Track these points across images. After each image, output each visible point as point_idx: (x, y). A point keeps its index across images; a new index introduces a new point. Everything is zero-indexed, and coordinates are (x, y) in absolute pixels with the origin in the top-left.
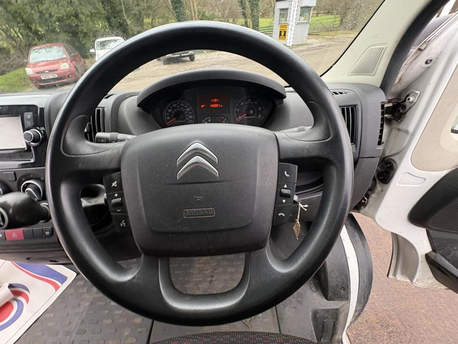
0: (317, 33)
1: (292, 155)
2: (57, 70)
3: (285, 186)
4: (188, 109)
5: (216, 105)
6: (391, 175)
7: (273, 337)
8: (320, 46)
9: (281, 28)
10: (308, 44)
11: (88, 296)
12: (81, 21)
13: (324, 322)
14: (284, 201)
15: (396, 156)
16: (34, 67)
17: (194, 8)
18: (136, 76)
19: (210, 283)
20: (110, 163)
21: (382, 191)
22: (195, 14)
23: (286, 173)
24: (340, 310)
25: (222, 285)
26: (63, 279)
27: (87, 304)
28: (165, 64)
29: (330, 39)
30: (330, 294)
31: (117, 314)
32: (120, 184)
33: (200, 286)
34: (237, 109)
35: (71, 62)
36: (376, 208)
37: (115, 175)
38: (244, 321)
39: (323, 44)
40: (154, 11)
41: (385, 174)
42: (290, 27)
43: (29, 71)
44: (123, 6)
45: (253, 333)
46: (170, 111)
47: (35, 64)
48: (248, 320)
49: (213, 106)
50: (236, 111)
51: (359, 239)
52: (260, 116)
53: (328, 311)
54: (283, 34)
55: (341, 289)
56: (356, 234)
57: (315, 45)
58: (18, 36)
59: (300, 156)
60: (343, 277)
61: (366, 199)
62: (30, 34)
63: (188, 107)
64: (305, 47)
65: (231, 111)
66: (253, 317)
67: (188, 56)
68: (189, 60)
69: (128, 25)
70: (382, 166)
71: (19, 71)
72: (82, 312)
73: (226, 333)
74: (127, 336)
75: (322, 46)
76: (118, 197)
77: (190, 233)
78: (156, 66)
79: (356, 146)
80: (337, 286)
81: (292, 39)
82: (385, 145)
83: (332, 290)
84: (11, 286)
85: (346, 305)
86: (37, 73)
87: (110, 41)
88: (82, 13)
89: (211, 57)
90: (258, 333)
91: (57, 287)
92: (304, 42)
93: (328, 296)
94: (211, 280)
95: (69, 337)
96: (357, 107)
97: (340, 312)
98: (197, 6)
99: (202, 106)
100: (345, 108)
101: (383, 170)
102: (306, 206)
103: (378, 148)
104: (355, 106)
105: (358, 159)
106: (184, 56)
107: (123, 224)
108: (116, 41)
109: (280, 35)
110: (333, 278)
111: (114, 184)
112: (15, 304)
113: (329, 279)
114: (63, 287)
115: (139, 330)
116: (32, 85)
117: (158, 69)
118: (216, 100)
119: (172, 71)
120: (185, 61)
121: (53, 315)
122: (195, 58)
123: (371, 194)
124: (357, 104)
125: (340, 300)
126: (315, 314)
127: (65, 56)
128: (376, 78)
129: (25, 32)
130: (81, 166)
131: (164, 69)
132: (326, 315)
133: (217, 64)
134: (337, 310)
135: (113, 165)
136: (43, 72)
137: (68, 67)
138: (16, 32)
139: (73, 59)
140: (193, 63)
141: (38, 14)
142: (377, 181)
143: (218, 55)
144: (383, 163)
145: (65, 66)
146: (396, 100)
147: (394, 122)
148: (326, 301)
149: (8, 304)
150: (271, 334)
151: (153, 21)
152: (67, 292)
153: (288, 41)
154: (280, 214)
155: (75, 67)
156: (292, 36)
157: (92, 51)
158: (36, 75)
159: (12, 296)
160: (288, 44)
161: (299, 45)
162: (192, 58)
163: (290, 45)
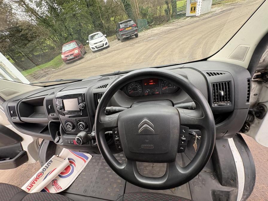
0: (219, 3)
1: (186, 123)
2: (73, 54)
3: (183, 136)
4: (138, 86)
5: (152, 83)
6: (264, 114)
7: (184, 200)
8: (222, 11)
9: (192, 6)
10: (212, 12)
11: (97, 167)
12: (82, 27)
13: (220, 198)
14: (183, 143)
15: (267, 103)
16: (64, 54)
17: (136, 6)
18: (108, 51)
19: (152, 167)
20: (114, 124)
21: (259, 123)
22: (137, 10)
23: (183, 130)
24: (231, 192)
25: (158, 169)
26: (87, 158)
27: (98, 170)
28: (122, 42)
29: (230, 5)
30: (223, 182)
31: (110, 177)
32: (118, 132)
33: (147, 168)
34: (162, 84)
35: (79, 49)
36: (256, 133)
37: (116, 129)
38: (171, 189)
39: (224, 9)
40: (115, 13)
41: (260, 113)
42: (198, 3)
43: (63, 56)
44: (100, 14)
45: (174, 196)
46: (130, 87)
47: (64, 53)
48: (173, 189)
49: (150, 84)
50: (162, 85)
51: (244, 151)
52: (175, 87)
53: (222, 192)
54: (193, 9)
55: (231, 180)
56: (243, 148)
57: (217, 12)
58: (57, 40)
59: (190, 124)
60: (232, 173)
61: (248, 127)
62: (61, 38)
63: (139, 85)
64: (210, 15)
65: (160, 85)
66: (176, 188)
67: (134, 35)
68: (135, 37)
69: (103, 24)
70: (257, 108)
71: (58, 57)
72: (96, 174)
73: (160, 194)
74: (115, 188)
75: (223, 11)
76: (117, 137)
77: (144, 154)
78: (118, 44)
79: (232, 103)
80: (228, 178)
81: (200, 11)
82: (259, 96)
83: (225, 180)
84: (69, 159)
85: (235, 190)
86: (66, 57)
87: (95, 35)
88: (82, 23)
89: (147, 33)
90: (176, 196)
91: (85, 162)
92: (209, 11)
93: (222, 183)
94: (153, 166)
95: (92, 184)
96: (231, 82)
97: (231, 194)
98: (139, 4)
99: (145, 84)
100: (224, 83)
101: (258, 111)
102: (200, 137)
103: (247, 104)
104: (230, 81)
105: (234, 110)
106: (132, 36)
107: (120, 147)
108: (98, 34)
109: (191, 10)
110: (225, 173)
111: (116, 132)
112: (71, 167)
113: (223, 173)
114: (88, 161)
115: (120, 185)
116: (64, 63)
117: (119, 46)
118: (152, 81)
119: (126, 45)
120: (133, 38)
121: (85, 173)
122: (138, 36)
123: (251, 124)
124: (231, 81)
125: (231, 187)
126: (214, 192)
127: (76, 47)
128: (245, 63)
129: (59, 37)
130: (105, 126)
131: (122, 45)
132: (221, 194)
133: (151, 37)
134: (228, 192)
135: (115, 125)
136: (68, 56)
137: (78, 52)
138: (56, 38)
139: (80, 47)
140: (137, 38)
141: (64, 28)
142: (255, 117)
143: (152, 31)
144: (258, 107)
145: (76, 52)
146: (263, 71)
147: (263, 83)
148: (221, 186)
149: (69, 167)
150: (182, 198)
151: (115, 19)
152: (89, 164)
153: (197, 13)
154: (181, 148)
155: (81, 51)
156: (200, 9)
157: (87, 41)
158: (66, 58)
159: (70, 164)
160: (197, 15)
161: (205, 14)
162: (137, 36)
163: (199, 15)
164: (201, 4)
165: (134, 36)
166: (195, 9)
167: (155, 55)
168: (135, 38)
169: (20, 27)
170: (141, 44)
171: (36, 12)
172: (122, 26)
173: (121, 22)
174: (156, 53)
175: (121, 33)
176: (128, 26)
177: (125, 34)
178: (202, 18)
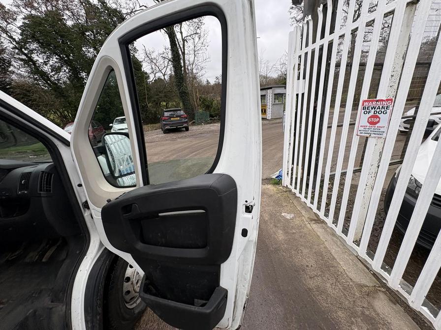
9: (262, 107)
42: (268, 106)
44: (146, 96)
58: (69, 115)
67: (183, 127)
69: (148, 107)
78: (157, 134)
98: (200, 95)
106: (181, 128)
109: (262, 112)
117: (157, 137)
120: (182, 131)
122: (190, 129)
133: (203, 134)
138: (68, 113)
151: (168, 104)
153: (268, 116)
156: (270, 112)
157: (111, 125)
160: (268, 118)
161: (277, 119)
162: (187, 129)
163: (270, 118)
164: (270, 107)
165: (184, 129)
166: (265, 112)
167: (191, 155)
168: (184, 131)
169: (12, 90)
170: (186, 140)
171: (48, 77)
172: (166, 114)
173: (167, 110)
174: (194, 153)
175: (164, 123)
176: (175, 116)
177: (169, 124)
178: (271, 122)
